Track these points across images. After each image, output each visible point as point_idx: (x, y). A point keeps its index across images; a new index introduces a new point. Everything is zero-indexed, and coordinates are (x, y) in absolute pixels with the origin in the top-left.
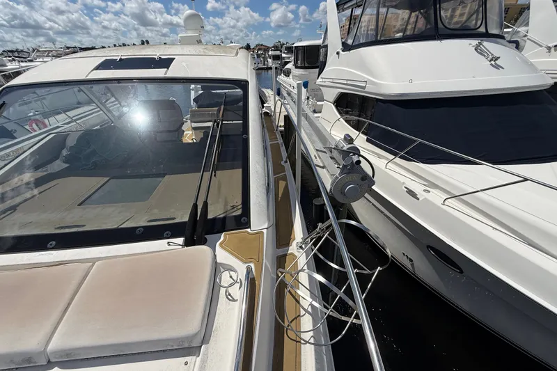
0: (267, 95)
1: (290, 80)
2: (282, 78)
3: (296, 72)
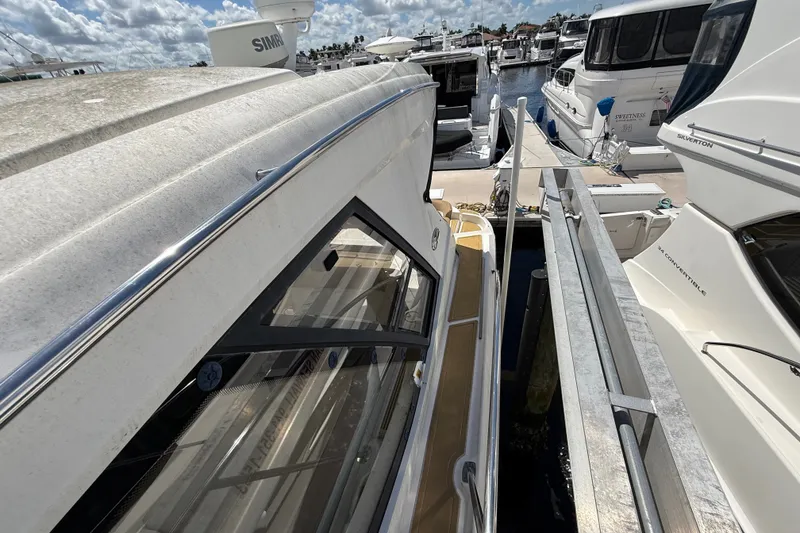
1: (569, 93)
2: (552, 87)
3: (585, 77)
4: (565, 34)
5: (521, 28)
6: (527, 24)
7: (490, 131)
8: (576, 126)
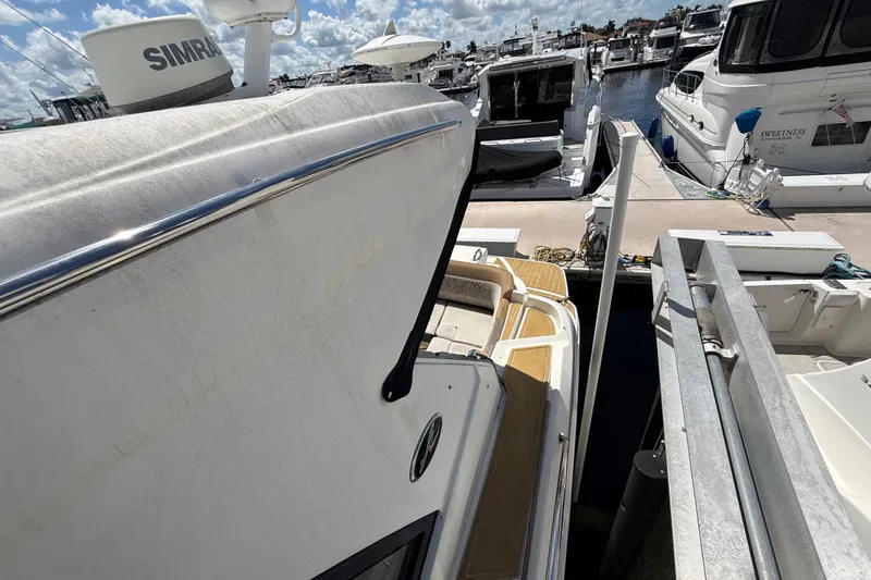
1: (695, 103)
2: (670, 95)
3: (719, 82)
4: (687, 30)
5: (632, 25)
6: (640, 20)
8: (703, 145)
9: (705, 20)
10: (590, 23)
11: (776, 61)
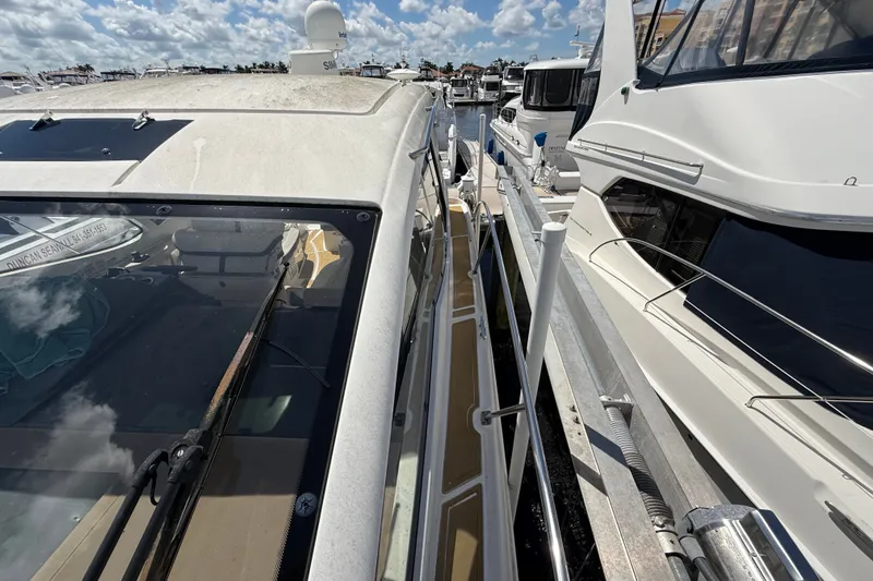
0: (472, 151)
1: (513, 128)
2: (499, 123)
3: (525, 115)
4: (507, 79)
5: (467, 68)
6: (472, 65)
7: (449, 157)
8: (520, 155)
9: (516, 74)
10: (433, 62)
11: (552, 105)
